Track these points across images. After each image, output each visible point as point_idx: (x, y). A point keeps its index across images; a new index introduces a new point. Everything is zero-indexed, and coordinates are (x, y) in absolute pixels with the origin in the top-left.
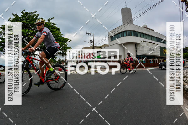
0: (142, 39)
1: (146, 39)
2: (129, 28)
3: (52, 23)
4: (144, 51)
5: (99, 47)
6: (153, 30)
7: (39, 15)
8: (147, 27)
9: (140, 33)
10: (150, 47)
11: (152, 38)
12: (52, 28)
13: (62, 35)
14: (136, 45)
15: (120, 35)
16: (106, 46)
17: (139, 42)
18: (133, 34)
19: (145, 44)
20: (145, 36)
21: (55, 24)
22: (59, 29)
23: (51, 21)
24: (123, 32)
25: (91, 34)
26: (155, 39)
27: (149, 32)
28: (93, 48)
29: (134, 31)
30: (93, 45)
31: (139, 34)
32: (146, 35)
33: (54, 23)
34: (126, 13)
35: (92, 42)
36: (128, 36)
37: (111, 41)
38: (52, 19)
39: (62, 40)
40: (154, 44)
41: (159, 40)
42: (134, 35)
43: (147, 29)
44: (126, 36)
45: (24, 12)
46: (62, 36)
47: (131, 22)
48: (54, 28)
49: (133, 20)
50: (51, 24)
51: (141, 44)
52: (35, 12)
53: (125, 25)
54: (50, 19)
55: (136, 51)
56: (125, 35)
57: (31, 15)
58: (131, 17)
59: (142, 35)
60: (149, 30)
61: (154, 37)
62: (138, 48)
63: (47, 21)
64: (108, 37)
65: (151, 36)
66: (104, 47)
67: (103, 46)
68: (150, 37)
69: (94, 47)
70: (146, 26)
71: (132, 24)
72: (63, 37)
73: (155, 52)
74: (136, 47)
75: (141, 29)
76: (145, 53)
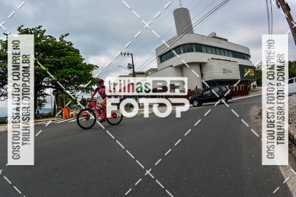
0: (210, 56)
1: (216, 54)
2: (187, 39)
3: (67, 43)
4: (215, 74)
5: (142, 74)
6: (226, 40)
7: (45, 31)
8: (217, 36)
9: (206, 46)
10: (224, 67)
11: (226, 52)
12: (67, 51)
13: (84, 59)
14: (201, 65)
16: (154, 71)
17: (205, 60)
18: (194, 50)
19: (215, 63)
20: (214, 50)
21: (71, 44)
22: (79, 51)
23: (65, 39)
24: (179, 46)
25: (128, 54)
26: (230, 53)
27: (220, 43)
28: (134, 76)
29: (196, 44)
30: (134, 72)
31: (204, 49)
32: (215, 48)
33: (69, 42)
34: (182, 17)
35: (131, 66)
36: (187, 52)
37: (161, 62)
38: (66, 35)
39: (84, 67)
40: (230, 61)
41: (236, 54)
42: (197, 51)
43: (218, 40)
44: (184, 52)
45: (22, 28)
46: (84, 62)
47: (190, 30)
48: (70, 50)
49: (193, 26)
50: (64, 43)
51: (208, 64)
53: (181, 36)
54: (63, 36)
55: (202, 75)
56: (182, 51)
57: (33, 32)
59: (209, 49)
60: (220, 40)
61: (228, 50)
62: (204, 70)
63: (58, 40)
64: (156, 57)
65: (224, 50)
66: (150, 73)
67: (149, 71)
68: (222, 52)
69: (134, 74)
70: (215, 35)
71: (193, 33)
72: (85, 64)
73: (231, 73)
74: (201, 69)
75: (207, 40)
76: (216, 76)
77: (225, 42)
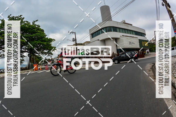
0: (122, 34)
1: (125, 33)
2: (108, 24)
3: (37, 25)
4: (124, 45)
5: (81, 44)
6: (131, 25)
7: (24, 18)
8: (126, 22)
9: (119, 28)
10: (129, 41)
11: (131, 32)
12: (37, 30)
13: (46, 35)
14: (116, 39)
15: (100, 31)
16: (88, 43)
17: (118, 37)
18: (112, 30)
19: (125, 38)
20: (124, 31)
21: (39, 26)
22: (43, 31)
23: (35, 23)
24: (103, 28)
25: (73, 33)
26: (134, 33)
27: (128, 26)
28: (76, 45)
29: (113, 27)
30: (76, 43)
31: (118, 30)
32: (125, 29)
33: (38, 25)
34: (105, 11)
35: (75, 40)
36: (108, 32)
37: (93, 37)
38: (36, 21)
39: (47, 40)
40: (133, 37)
41: (137, 33)
42: (114, 31)
43: (125, 24)
44: (106, 32)
45: (11, 16)
46: (46, 37)
47: (110, 18)
48: (39, 30)
49: (112, 16)
50: (35, 26)
51: (121, 39)
52: (21, 16)
53: (105, 22)
54: (34, 21)
57: (17, 19)
58: (110, 14)
59: (121, 30)
60: (128, 25)
61: (132, 31)
62: (118, 42)
63: (31, 24)
64: (89, 34)
65: (130, 30)
67: (85, 43)
68: (129, 32)
70: (125, 21)
71: (111, 20)
72: (47, 38)
73: (134, 44)
74: (116, 42)
75: (120, 25)
76: (125, 46)
77: (131, 26)
